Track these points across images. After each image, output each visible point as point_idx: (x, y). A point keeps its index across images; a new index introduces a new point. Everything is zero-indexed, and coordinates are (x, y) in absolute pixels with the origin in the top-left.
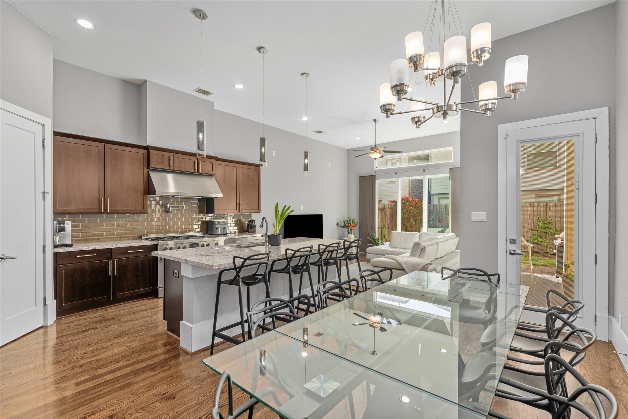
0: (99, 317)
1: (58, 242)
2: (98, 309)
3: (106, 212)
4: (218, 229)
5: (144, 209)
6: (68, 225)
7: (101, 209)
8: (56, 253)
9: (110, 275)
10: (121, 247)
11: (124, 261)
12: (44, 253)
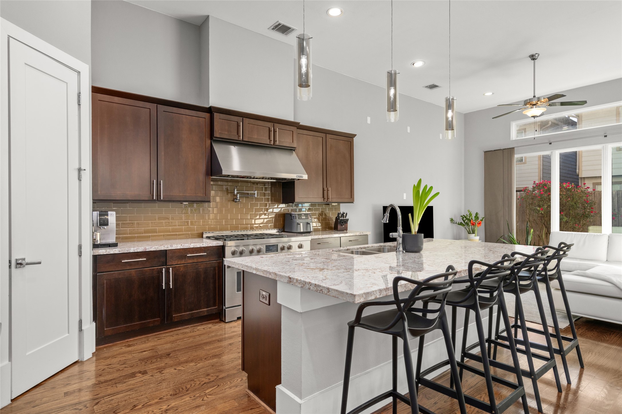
0: (149, 350)
1: (100, 240)
2: (148, 337)
3: (159, 199)
4: (299, 225)
5: (206, 195)
6: (112, 217)
7: (153, 196)
8: (96, 255)
9: (164, 288)
10: (177, 248)
11: (182, 269)
12: (80, 256)
